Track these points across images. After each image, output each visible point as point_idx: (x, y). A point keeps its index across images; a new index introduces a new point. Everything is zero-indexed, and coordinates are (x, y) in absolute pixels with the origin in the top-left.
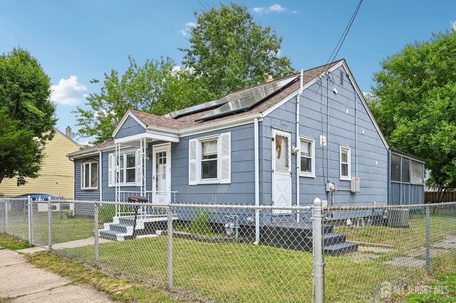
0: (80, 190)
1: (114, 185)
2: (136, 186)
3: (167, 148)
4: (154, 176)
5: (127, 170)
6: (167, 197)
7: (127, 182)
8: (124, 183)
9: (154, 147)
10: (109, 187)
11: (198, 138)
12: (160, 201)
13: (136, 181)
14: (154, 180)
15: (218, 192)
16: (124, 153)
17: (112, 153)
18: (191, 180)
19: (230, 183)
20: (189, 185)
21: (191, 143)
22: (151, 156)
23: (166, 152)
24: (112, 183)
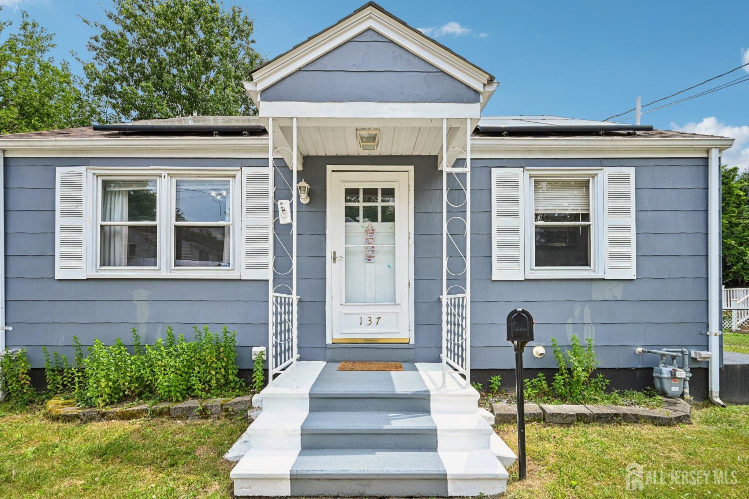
1: (95, 274)
2: (240, 280)
3: (396, 181)
4: (335, 253)
5: (177, 227)
6: (396, 311)
7: (175, 265)
8: (159, 270)
9: (333, 171)
10: (56, 278)
11: (527, 168)
12: (366, 321)
13: (234, 265)
14: (333, 264)
15: (594, 298)
16: (164, 173)
17: (85, 168)
18: (500, 268)
19: (635, 278)
20: (493, 279)
21: (498, 176)
22: (318, 195)
23: (394, 189)
24: (80, 267)
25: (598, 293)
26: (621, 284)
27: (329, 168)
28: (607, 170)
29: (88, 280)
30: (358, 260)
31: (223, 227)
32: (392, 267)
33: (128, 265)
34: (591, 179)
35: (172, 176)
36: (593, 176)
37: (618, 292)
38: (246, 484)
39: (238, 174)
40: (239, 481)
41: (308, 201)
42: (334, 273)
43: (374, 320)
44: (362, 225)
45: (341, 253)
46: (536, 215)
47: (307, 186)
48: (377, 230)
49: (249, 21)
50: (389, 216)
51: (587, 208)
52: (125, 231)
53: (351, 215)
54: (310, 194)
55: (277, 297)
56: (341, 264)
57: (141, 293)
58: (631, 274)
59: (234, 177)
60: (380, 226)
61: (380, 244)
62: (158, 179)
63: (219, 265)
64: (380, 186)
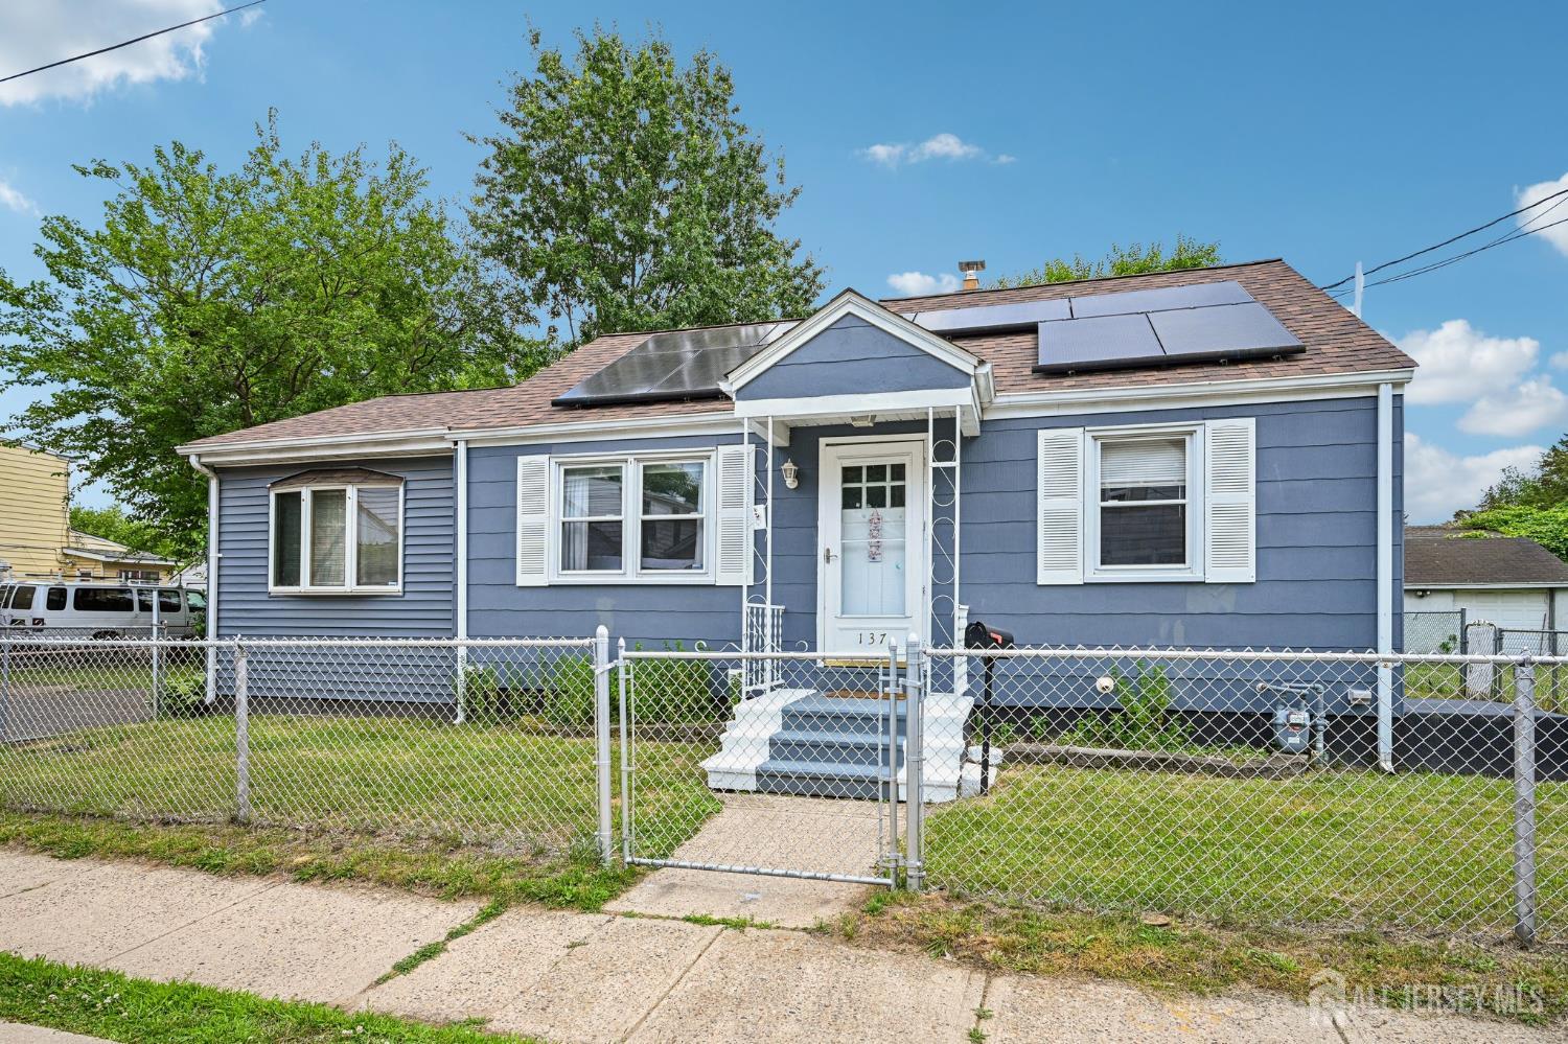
0: (265, 598)
1: (556, 579)
2: (714, 586)
3: (908, 454)
4: (828, 550)
5: (644, 522)
6: (905, 626)
7: (643, 568)
8: (625, 574)
9: (827, 445)
10: (518, 585)
11: (1087, 428)
12: (867, 639)
13: (707, 568)
14: (827, 565)
15: (1190, 609)
16: (631, 459)
17: (547, 456)
18: (1047, 568)
19: (1254, 581)
20: (1039, 583)
21: (1049, 441)
22: (808, 478)
23: (904, 465)
24: (541, 572)
25: (1195, 603)
26: (1233, 590)
27: (823, 441)
28: (1211, 424)
29: (550, 586)
30: (859, 560)
31: (695, 520)
32: (900, 569)
33: (589, 568)
34: (1187, 438)
35: (638, 460)
36: (1191, 433)
37: (1228, 602)
38: (719, 777)
39: (713, 454)
40: (713, 774)
41: (796, 484)
42: (828, 577)
43: (878, 638)
44: (864, 512)
45: (836, 551)
46: (1103, 491)
47: (794, 468)
48: (886, 519)
49: (724, 73)
50: (899, 499)
51: (1182, 478)
52: (585, 527)
53: (850, 500)
54: (798, 476)
55: (752, 608)
56: (836, 564)
57: (604, 602)
58: (1248, 574)
59: (709, 458)
60: (888, 512)
61: (889, 537)
62: (624, 465)
63: (690, 567)
64: (888, 462)
